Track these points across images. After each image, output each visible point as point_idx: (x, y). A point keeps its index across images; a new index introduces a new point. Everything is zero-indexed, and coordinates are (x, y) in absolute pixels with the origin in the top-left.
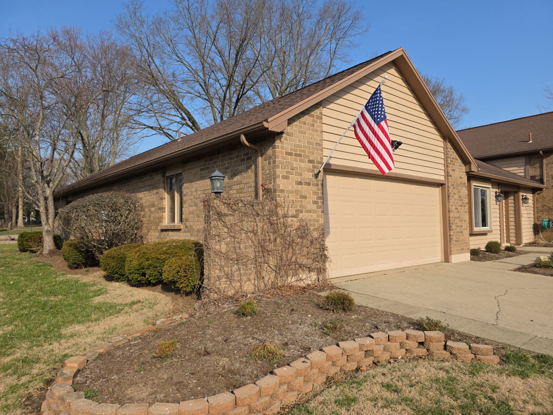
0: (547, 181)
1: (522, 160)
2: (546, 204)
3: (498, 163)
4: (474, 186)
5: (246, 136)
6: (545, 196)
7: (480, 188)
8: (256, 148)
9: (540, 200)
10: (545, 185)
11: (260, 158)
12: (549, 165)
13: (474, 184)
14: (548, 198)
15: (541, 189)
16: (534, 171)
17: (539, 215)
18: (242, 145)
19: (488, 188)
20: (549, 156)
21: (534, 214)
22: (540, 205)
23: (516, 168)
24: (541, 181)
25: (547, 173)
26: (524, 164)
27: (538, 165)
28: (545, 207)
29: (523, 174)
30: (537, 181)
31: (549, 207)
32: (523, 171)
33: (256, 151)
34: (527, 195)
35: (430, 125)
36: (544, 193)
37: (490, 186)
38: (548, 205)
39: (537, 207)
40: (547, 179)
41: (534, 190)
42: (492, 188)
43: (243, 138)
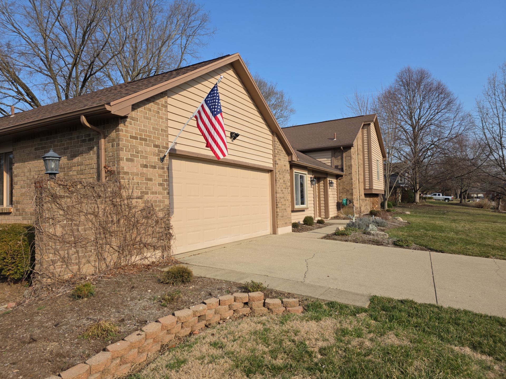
0: (346, 169)
1: (329, 154)
2: (345, 187)
3: (313, 155)
4: (295, 172)
5: (86, 117)
6: (344, 181)
7: (300, 174)
8: (98, 130)
9: (341, 184)
10: (344, 173)
11: (103, 141)
12: (347, 158)
13: (295, 171)
14: (346, 182)
15: (342, 176)
16: (337, 162)
17: (340, 195)
18: (83, 126)
19: (306, 174)
20: (347, 151)
21: (337, 195)
22: (341, 188)
23: (325, 159)
24: (342, 170)
25: (345, 164)
26: (330, 156)
27: (339, 157)
28: (344, 189)
29: (330, 164)
30: (339, 169)
31: (347, 189)
32: (330, 162)
33: (99, 133)
34: (333, 180)
35: (262, 121)
36: (344, 179)
37: (307, 173)
38: (346, 188)
39: (339, 190)
40: (346, 168)
41: (337, 177)
42: (308, 174)
43: (83, 119)
